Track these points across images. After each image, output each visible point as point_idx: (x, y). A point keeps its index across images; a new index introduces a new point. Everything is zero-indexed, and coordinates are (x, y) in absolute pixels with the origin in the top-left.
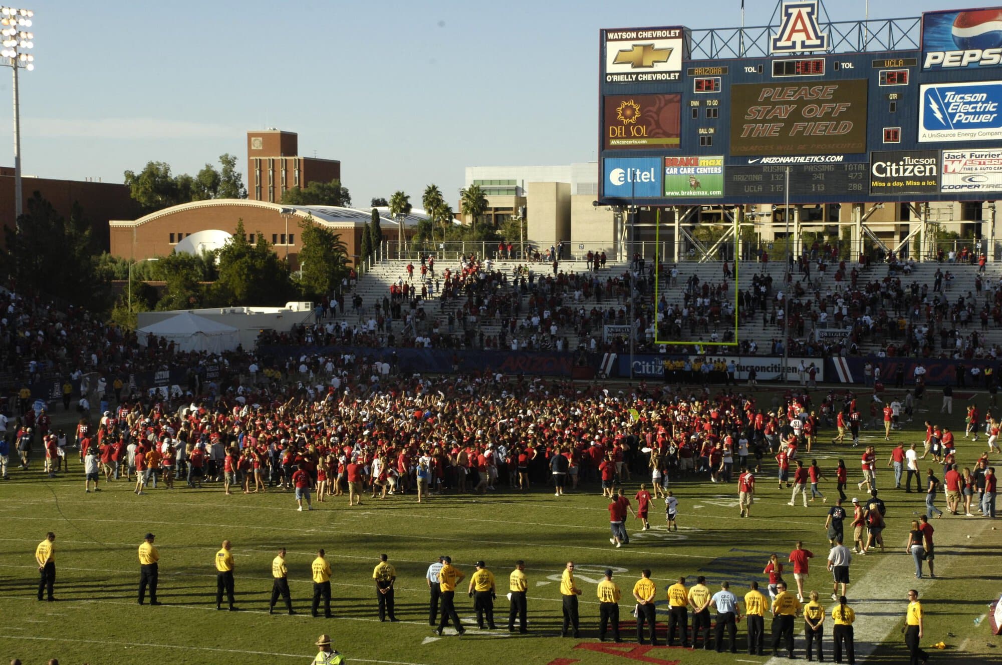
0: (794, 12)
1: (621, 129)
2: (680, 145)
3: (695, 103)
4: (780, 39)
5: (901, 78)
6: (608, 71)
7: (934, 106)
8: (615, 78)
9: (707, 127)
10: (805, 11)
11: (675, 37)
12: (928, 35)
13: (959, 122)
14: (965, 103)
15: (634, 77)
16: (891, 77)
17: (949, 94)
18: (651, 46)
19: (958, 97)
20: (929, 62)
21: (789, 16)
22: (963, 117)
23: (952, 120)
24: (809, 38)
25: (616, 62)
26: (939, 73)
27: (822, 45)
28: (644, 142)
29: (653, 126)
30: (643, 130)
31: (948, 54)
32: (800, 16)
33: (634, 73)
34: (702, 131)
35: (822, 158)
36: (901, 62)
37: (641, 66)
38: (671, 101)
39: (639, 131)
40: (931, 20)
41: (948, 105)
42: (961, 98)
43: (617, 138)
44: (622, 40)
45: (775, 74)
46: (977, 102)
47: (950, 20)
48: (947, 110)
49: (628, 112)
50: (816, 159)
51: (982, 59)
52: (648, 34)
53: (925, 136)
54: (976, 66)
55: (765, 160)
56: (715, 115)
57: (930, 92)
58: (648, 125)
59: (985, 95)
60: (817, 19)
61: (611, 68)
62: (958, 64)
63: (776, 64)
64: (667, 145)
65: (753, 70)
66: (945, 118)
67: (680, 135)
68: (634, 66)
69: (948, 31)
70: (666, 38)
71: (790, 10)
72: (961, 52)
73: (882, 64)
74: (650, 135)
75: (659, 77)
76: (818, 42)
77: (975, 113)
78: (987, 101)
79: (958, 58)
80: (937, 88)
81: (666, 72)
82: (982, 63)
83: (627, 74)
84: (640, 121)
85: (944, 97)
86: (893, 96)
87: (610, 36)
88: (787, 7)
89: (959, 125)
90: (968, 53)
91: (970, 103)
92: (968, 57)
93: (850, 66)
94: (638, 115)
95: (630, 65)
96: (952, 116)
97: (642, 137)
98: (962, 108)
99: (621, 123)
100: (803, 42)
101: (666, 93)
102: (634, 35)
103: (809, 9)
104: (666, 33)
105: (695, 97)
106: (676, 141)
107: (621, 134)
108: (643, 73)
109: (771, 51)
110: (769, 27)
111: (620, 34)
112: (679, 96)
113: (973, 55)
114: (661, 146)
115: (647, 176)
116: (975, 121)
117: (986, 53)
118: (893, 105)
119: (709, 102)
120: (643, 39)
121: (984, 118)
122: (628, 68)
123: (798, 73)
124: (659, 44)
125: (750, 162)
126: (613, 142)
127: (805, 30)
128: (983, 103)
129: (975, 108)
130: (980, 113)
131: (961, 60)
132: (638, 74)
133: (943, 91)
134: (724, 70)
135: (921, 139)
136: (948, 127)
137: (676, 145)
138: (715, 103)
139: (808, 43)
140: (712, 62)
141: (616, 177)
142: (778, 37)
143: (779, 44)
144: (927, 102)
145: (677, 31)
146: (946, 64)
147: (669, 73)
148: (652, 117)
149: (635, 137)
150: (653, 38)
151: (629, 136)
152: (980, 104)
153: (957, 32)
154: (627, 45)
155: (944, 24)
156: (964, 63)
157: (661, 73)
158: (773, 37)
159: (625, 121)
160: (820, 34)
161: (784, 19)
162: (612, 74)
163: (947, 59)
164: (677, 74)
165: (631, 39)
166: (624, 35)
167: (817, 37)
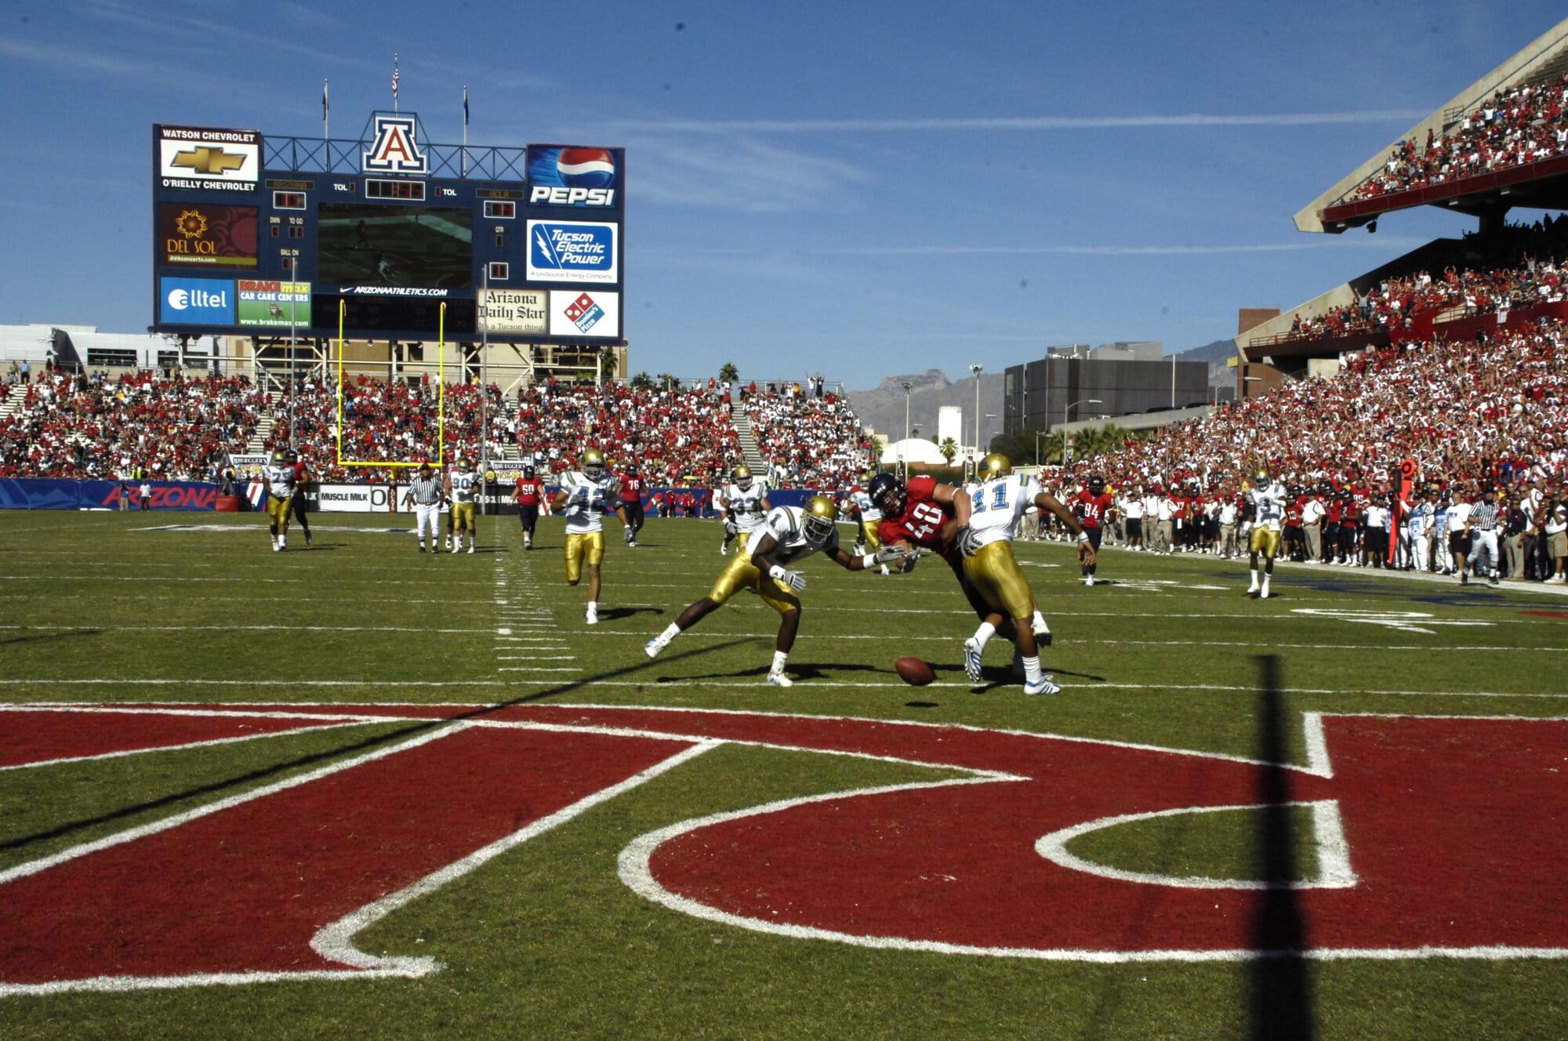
0: (390, 128)
1: (183, 244)
2: (256, 267)
3: (275, 220)
4: (374, 156)
5: (508, 211)
6: (164, 173)
7: (542, 243)
8: (174, 183)
9: (290, 247)
10: (401, 129)
11: (249, 143)
12: (534, 168)
13: (567, 261)
14: (573, 243)
15: (198, 184)
16: (496, 209)
17: (556, 232)
18: (220, 150)
19: (565, 236)
20: (535, 196)
21: (383, 132)
22: (571, 257)
23: (560, 259)
24: (406, 158)
25: (175, 163)
26: (545, 209)
27: (420, 168)
28: (213, 260)
29: (224, 243)
30: (211, 246)
31: (555, 190)
32: (395, 133)
33: (198, 180)
34: (284, 252)
35: (425, 291)
36: (506, 194)
37: (207, 171)
38: (246, 215)
39: (205, 247)
40: (536, 153)
41: (556, 243)
42: (570, 237)
43: (177, 253)
44: (181, 139)
45: (369, 194)
46: (584, 243)
47: (553, 154)
48: (555, 247)
49: (192, 225)
50: (417, 291)
51: (588, 198)
52: (216, 136)
53: (533, 273)
54: (582, 205)
55: (360, 290)
56: (299, 235)
57: (537, 228)
58: (217, 241)
59: (592, 236)
60: (415, 139)
61: (167, 170)
62: (564, 201)
63: (370, 183)
64: (241, 266)
65: (343, 188)
66: (553, 257)
67: (257, 255)
68: (198, 171)
69: (554, 166)
70: (238, 142)
71: (385, 126)
72: (567, 190)
73: (486, 195)
74: (220, 253)
75: (230, 186)
76: (417, 164)
77: (583, 254)
78: (594, 242)
79: (565, 195)
80: (546, 226)
81: (238, 182)
82: (588, 202)
83: (189, 180)
84: (206, 236)
85: (551, 235)
86: (500, 229)
87: (166, 133)
88: (381, 123)
89: (568, 265)
90: (574, 191)
91: (577, 243)
92: (575, 195)
93: (453, 193)
94: (203, 228)
95: (193, 170)
96: (561, 255)
97: (210, 255)
98: (570, 248)
99: (182, 236)
100: (400, 163)
101: (241, 206)
102: (197, 135)
103: (406, 127)
104: (238, 137)
105: (276, 213)
106: (252, 261)
107: (183, 249)
108: (209, 180)
109: (365, 168)
110: (361, 142)
111: (179, 132)
112: (254, 212)
113: (579, 194)
114: (233, 266)
115: (218, 300)
116: (583, 262)
117: (592, 193)
118: (499, 238)
119: (292, 220)
120: (208, 140)
121: (593, 260)
122: (190, 173)
123: (395, 196)
124: (228, 148)
125: (342, 291)
126: (172, 258)
127: (402, 149)
128: (590, 244)
129: (582, 248)
130: (587, 254)
131: (567, 198)
132: (203, 180)
133: (550, 228)
134: (309, 185)
135: (530, 277)
136: (556, 266)
137: (253, 267)
138: (300, 221)
139: (405, 163)
140: (294, 176)
141: (176, 299)
142: (371, 153)
143: (373, 162)
144: (535, 239)
145: (252, 136)
146: (552, 200)
147: (243, 182)
148: (222, 232)
149: (200, 254)
150: (221, 141)
151: (192, 252)
152: (587, 245)
153: (561, 167)
154: (189, 146)
155: (549, 158)
156: (571, 201)
157: (233, 182)
158: (365, 154)
159: (188, 235)
160: (419, 156)
161: (379, 135)
162: (170, 178)
163: (554, 195)
164: (252, 185)
165: (196, 140)
166: (185, 134)
167: (416, 158)
